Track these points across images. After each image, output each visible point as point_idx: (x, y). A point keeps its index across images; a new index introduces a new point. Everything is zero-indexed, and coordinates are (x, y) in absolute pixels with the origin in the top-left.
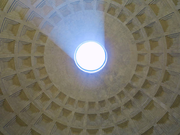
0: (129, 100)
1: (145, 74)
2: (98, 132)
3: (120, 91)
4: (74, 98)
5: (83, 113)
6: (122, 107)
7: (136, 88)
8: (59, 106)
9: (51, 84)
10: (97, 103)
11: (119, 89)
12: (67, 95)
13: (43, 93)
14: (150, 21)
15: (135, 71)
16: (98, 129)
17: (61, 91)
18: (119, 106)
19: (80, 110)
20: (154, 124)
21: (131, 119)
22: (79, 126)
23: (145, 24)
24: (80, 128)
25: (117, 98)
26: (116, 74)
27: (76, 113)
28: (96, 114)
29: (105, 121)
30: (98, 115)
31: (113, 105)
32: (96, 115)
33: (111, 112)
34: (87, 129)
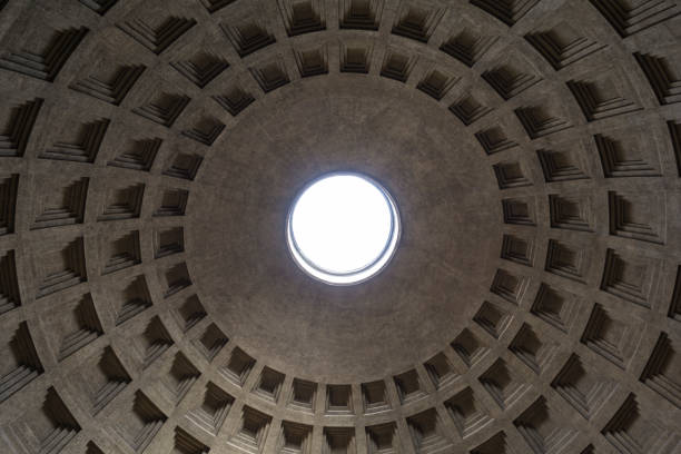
0: (513, 116)
1: (419, 50)
2: (616, 253)
3: (475, 143)
4: (478, 304)
5: (538, 285)
6: (539, 144)
7: (471, 87)
8: (500, 362)
9: (418, 371)
10: (508, 229)
11: (469, 146)
12: (467, 325)
13: (447, 404)
14: (217, 39)
15: (404, 82)
16: (609, 250)
17: (448, 344)
18: (535, 155)
19: (525, 294)
20: (624, 48)
21: (590, 125)
22: (583, 309)
23: (230, 55)
24: (588, 311)
26: (409, 149)
27: (534, 311)
28: (550, 240)
29: (583, 215)
31: (525, 174)
32: (552, 243)
33: (550, 189)
34: (597, 289)
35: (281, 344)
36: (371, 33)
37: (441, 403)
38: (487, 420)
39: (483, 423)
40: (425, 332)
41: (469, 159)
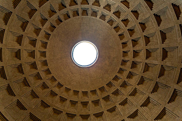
0: (129, 72)
2: (116, 108)
4: (86, 90)
5: (98, 99)
6: (126, 80)
7: (129, 61)
8: (77, 102)
9: (64, 87)
10: (105, 86)
11: (117, 68)
12: (80, 91)
14: (115, 6)
15: (123, 48)
16: (116, 106)
17: (73, 89)
18: (124, 81)
19: (95, 98)
20: (156, 79)
21: (137, 86)
22: (100, 110)
23: (112, 11)
25: (119, 75)
26: (109, 58)
27: (93, 102)
29: (118, 97)
30: (111, 95)
31: (118, 82)
32: (109, 96)
33: (119, 88)
34: (106, 110)
35: (53, 53)
36: (129, 36)
37: (60, 95)
38: (63, 107)
39: (61, 107)
40: (73, 83)
41: (114, 70)
